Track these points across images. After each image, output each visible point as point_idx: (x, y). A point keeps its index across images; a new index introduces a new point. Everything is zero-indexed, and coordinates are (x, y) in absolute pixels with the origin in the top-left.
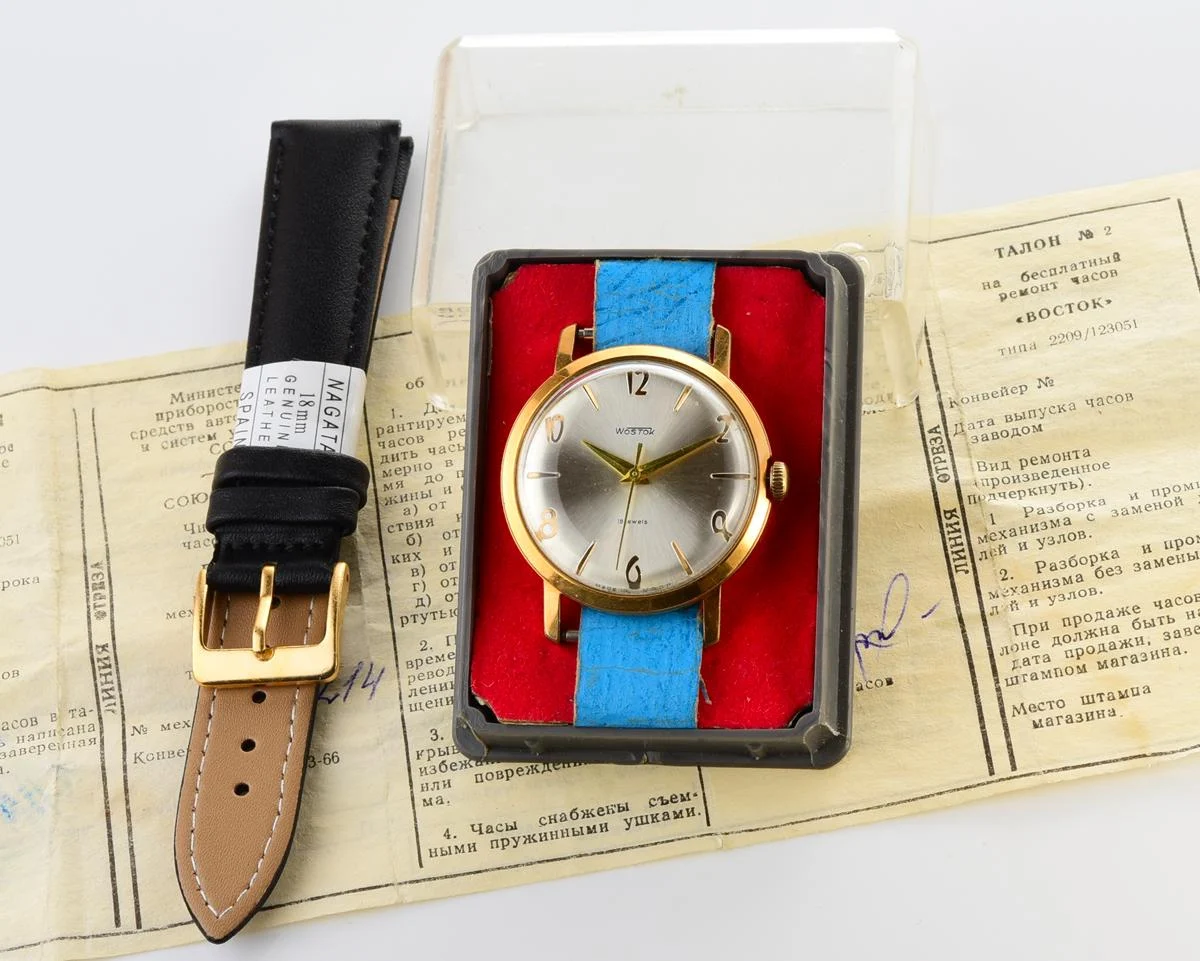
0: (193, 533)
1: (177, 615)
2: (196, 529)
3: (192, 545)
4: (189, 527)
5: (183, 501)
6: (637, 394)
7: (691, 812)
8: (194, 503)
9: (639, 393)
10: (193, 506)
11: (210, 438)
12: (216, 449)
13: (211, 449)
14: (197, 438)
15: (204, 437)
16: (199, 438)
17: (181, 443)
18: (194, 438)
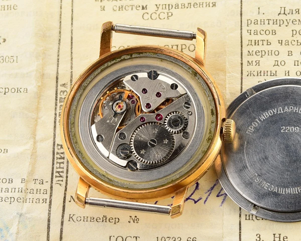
11: (143, 8)
12: (146, 16)
13: (143, 16)
14: (135, 6)
15: (139, 6)
16: (136, 7)
17: (125, 9)
18: (133, 6)
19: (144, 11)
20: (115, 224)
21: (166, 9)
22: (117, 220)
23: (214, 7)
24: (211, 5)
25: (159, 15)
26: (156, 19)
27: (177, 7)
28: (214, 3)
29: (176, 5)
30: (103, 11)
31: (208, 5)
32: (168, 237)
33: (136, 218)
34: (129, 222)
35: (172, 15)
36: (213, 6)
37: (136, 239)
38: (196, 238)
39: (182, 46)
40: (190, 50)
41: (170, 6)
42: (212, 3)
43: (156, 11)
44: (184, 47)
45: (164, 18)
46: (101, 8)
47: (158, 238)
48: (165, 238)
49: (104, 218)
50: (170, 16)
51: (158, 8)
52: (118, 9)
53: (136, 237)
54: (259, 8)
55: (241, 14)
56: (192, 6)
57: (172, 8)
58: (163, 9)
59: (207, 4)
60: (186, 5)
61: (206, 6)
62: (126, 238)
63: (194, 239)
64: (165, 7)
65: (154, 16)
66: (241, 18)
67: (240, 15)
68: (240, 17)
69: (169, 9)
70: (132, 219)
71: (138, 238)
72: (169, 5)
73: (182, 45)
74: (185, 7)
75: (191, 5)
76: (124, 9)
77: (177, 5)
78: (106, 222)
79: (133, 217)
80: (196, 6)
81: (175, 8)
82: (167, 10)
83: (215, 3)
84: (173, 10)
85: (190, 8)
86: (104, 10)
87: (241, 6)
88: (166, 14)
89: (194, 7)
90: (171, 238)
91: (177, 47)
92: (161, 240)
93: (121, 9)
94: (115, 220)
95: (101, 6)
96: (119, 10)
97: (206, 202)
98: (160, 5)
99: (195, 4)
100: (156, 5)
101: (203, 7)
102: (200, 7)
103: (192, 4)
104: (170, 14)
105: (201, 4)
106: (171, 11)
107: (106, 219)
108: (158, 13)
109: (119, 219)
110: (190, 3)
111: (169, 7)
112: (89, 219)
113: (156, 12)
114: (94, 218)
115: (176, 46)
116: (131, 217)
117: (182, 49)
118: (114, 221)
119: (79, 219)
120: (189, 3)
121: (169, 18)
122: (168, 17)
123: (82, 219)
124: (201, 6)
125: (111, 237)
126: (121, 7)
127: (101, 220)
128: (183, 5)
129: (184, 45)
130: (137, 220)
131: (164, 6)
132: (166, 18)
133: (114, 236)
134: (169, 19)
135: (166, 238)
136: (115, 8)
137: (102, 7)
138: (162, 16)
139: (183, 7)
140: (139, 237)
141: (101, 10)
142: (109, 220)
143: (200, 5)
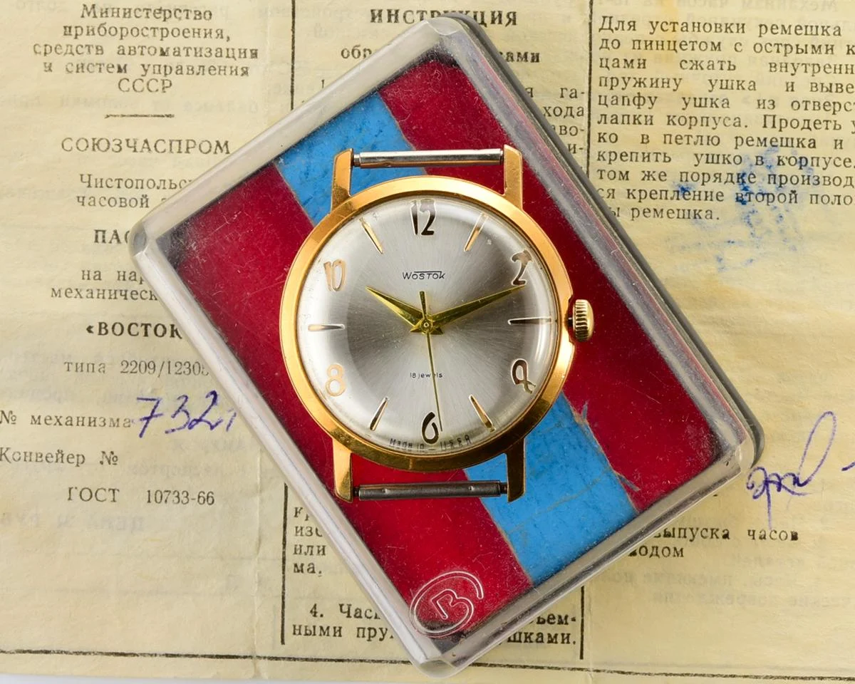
0: (89, 186)
1: (63, 292)
2: (93, 183)
3: (86, 201)
4: (86, 178)
5: (82, 145)
6: (423, 234)
7: (566, 638)
8: (94, 149)
9: (426, 232)
10: (93, 153)
11: (120, 70)
12: (125, 85)
13: (119, 84)
14: (105, 66)
15: (113, 66)
16: (108, 67)
17: (88, 69)
18: (102, 66)
19: (122, 75)
20: (78, 466)
21: (160, 73)
22: (81, 459)
23: (245, 76)
24: (240, 72)
25: (148, 84)
26: (142, 91)
27: (179, 72)
28: (245, 69)
29: (177, 67)
30: (49, 73)
31: (235, 73)
32: (167, 491)
33: (112, 456)
34: (102, 463)
35: (171, 84)
36: (242, 75)
37: (114, 493)
38: (213, 493)
39: (188, 143)
40: (201, 151)
41: (168, 69)
42: (242, 69)
43: (143, 76)
44: (191, 144)
45: (155, 90)
46: (45, 67)
47: (149, 491)
48: (161, 492)
49: (60, 455)
50: (167, 87)
51: (146, 71)
52: (75, 69)
53: (114, 490)
54: (323, 81)
55: (292, 92)
56: (206, 72)
57: (170, 73)
58: (154, 73)
59: (233, 69)
60: (196, 70)
61: (231, 74)
62: (97, 492)
63: (210, 495)
64: (159, 70)
65: (139, 85)
66: (292, 98)
67: (290, 93)
68: (290, 97)
69: (166, 74)
70: (106, 457)
71: (116, 491)
72: (165, 66)
73: (188, 141)
74: (193, 73)
75: (203, 70)
76: (85, 70)
77: (180, 67)
78: (62, 462)
79: (108, 454)
80: (213, 72)
81: (177, 73)
82: (161, 77)
83: (247, 68)
84: (172, 77)
85: (203, 74)
86: (50, 70)
87: (293, 76)
88: (160, 82)
89: (210, 73)
90: (172, 492)
91: (180, 144)
92: (156, 495)
93: (80, 70)
94: (78, 459)
95: (45, 63)
96: (77, 72)
97: (230, 428)
98: (149, 65)
99: (212, 68)
100: (143, 66)
101: (225, 74)
102: (219, 74)
103: (206, 68)
104: (167, 84)
105: (222, 68)
106: (168, 77)
107: (62, 457)
108: (146, 79)
109: (83, 456)
110: (203, 67)
111: (165, 70)
112: (34, 457)
113: (142, 78)
114: (42, 455)
115: (178, 143)
116: (104, 453)
117: (188, 148)
118: (75, 460)
119: (17, 457)
120: (200, 67)
121: (166, 89)
122: (163, 88)
123: (22, 455)
124: (222, 72)
125: (72, 490)
126: (80, 66)
127: (55, 459)
128: (190, 68)
129: (192, 140)
130: (115, 459)
131: (157, 68)
132: (160, 89)
133: (76, 488)
134: (165, 92)
135: (163, 491)
136: (69, 67)
137: (47, 65)
138: (153, 86)
139: (190, 72)
140: (118, 490)
141: (46, 71)
142: (68, 458)
143: (220, 70)
